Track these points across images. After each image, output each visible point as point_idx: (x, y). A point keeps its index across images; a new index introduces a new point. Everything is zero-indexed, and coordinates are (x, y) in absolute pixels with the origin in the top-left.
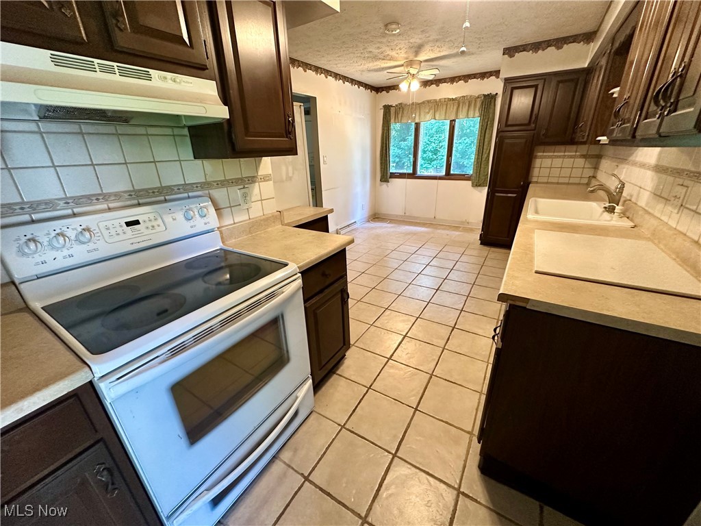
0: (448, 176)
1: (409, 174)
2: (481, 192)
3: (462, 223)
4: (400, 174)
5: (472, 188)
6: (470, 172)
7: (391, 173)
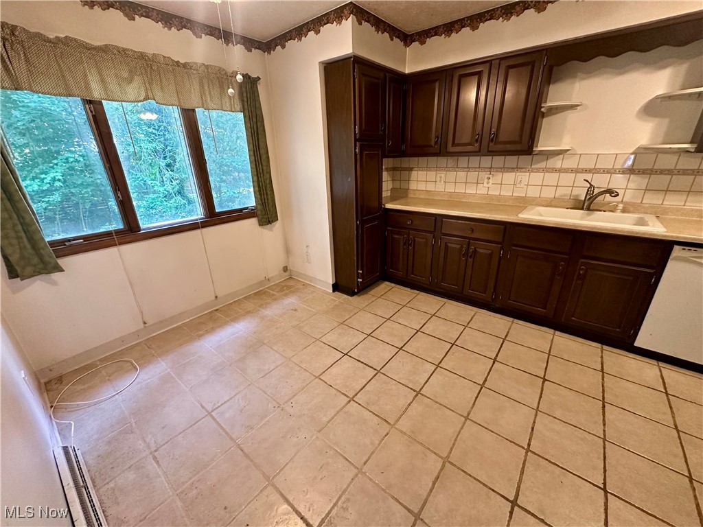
0: (213, 217)
1: (118, 232)
2: (271, 230)
3: (261, 283)
4: (85, 238)
5: (260, 229)
6: (251, 202)
7: (52, 244)
